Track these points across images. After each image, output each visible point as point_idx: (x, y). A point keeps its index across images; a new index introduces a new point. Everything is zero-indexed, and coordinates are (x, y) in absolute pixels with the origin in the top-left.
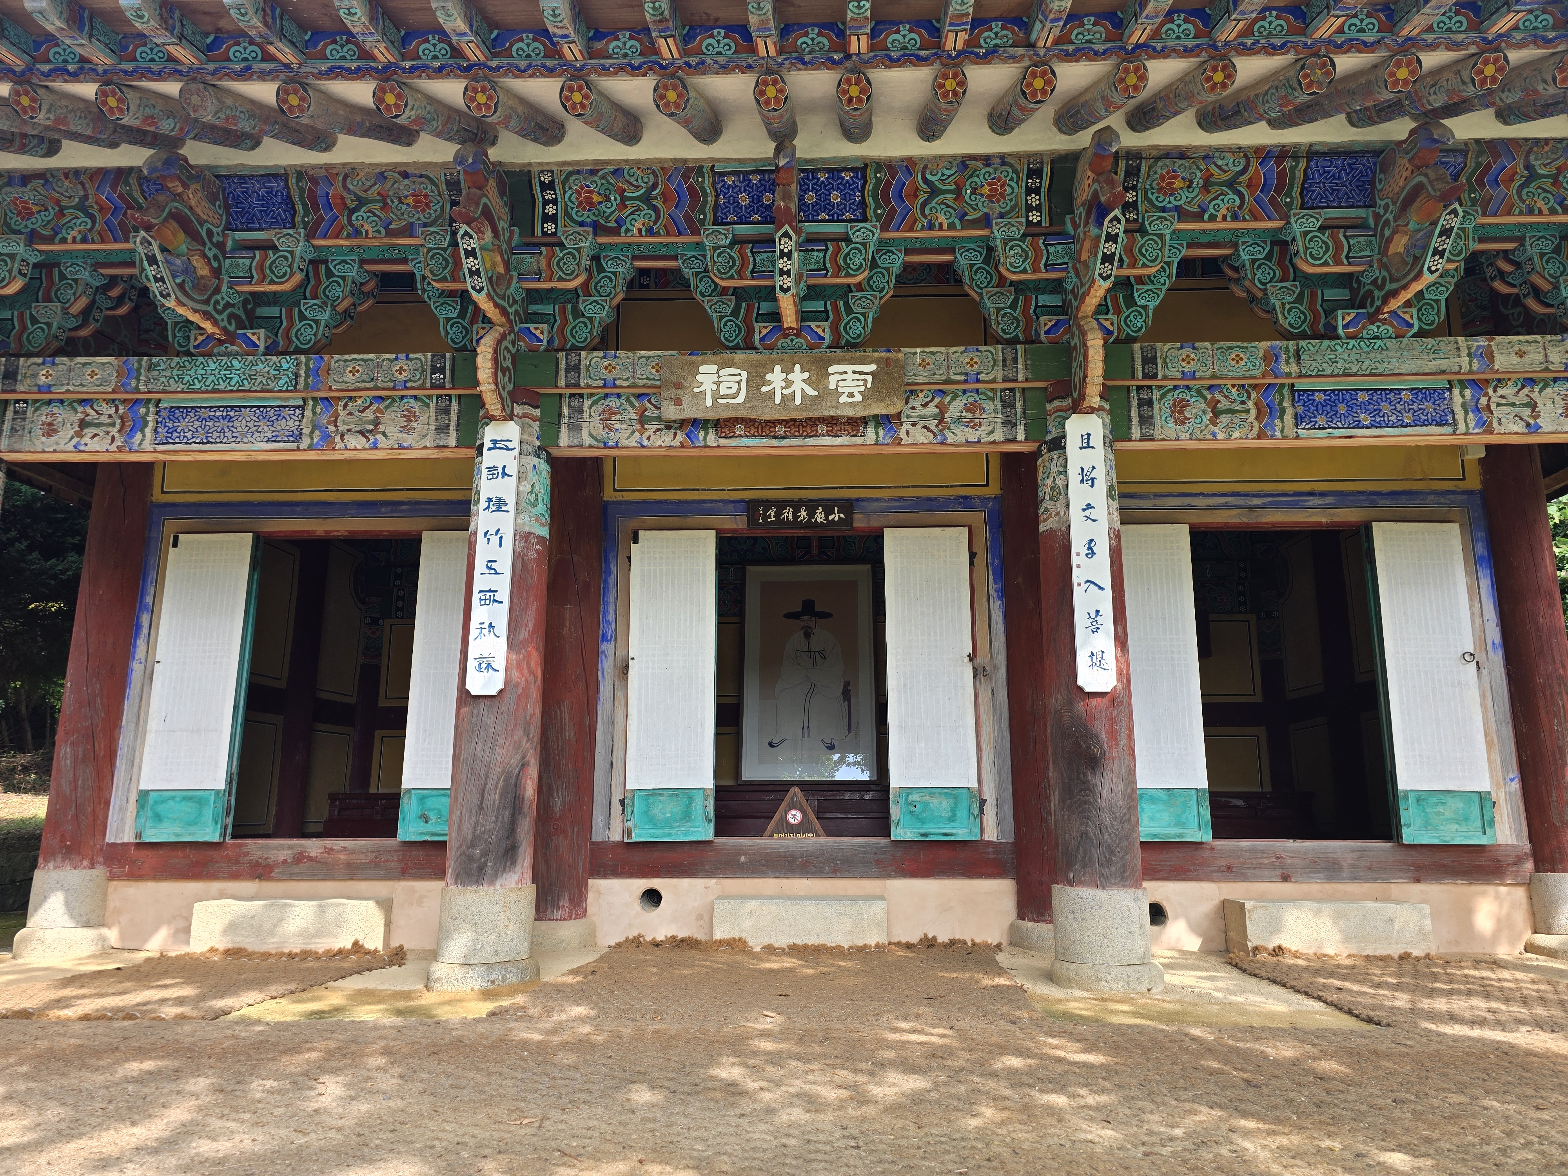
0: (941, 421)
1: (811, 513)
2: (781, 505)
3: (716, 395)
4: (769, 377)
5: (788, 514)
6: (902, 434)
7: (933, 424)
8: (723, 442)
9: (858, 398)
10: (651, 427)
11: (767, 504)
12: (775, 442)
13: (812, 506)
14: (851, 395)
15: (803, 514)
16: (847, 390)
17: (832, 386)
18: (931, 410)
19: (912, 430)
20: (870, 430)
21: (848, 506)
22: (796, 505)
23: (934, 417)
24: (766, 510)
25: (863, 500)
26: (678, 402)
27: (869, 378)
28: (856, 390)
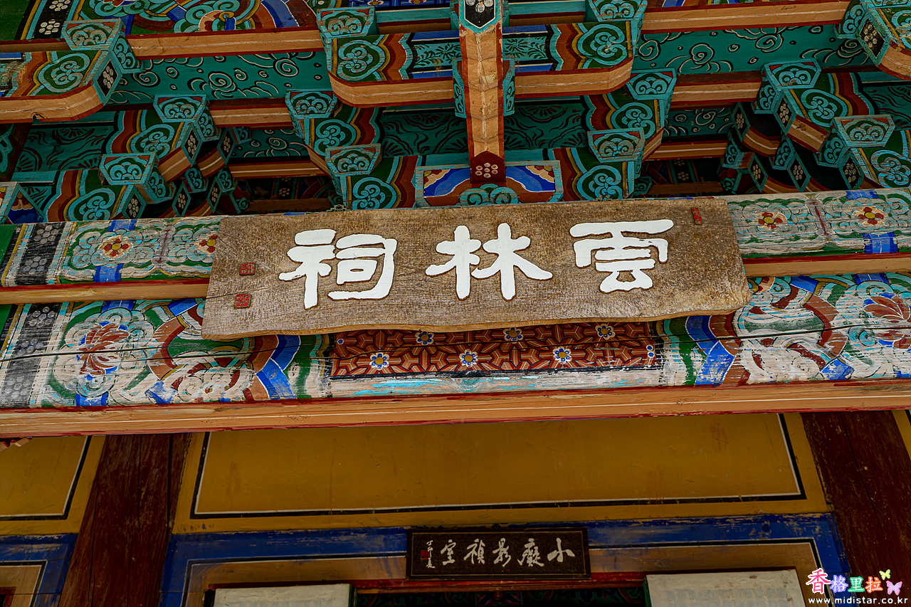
0: (826, 334)
1: (516, 551)
2: (464, 536)
3: (327, 283)
4: (442, 247)
5: (477, 552)
6: (746, 361)
7: (810, 341)
8: (341, 388)
9: (644, 282)
10: (185, 363)
11: (440, 534)
12: (456, 385)
13: (517, 535)
14: (627, 276)
15: (502, 550)
16: (615, 268)
17: (583, 259)
18: (796, 313)
19: (766, 353)
20: (672, 358)
21: (579, 535)
22: (490, 534)
23: (808, 327)
24: (438, 547)
25: (601, 524)
26: (243, 301)
27: (662, 245)
28: (635, 267)
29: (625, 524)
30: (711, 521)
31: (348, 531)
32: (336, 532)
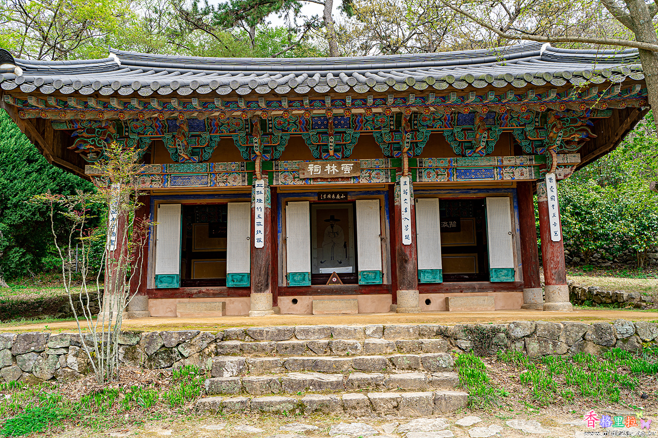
0: (370, 177)
1: (336, 196)
2: (327, 193)
3: (313, 172)
4: (326, 167)
5: (329, 196)
6: (360, 181)
7: (368, 178)
8: (315, 183)
10: (296, 180)
11: (323, 193)
12: (328, 183)
13: (336, 193)
15: (333, 196)
16: (346, 170)
17: (342, 169)
18: (367, 174)
19: (363, 180)
20: (352, 180)
21: (346, 194)
22: (332, 193)
23: (368, 176)
24: (323, 195)
25: (350, 192)
26: (304, 174)
27: (352, 167)
28: (348, 170)
29: (354, 192)
30: (368, 191)
31: (307, 193)
32: (306, 193)
